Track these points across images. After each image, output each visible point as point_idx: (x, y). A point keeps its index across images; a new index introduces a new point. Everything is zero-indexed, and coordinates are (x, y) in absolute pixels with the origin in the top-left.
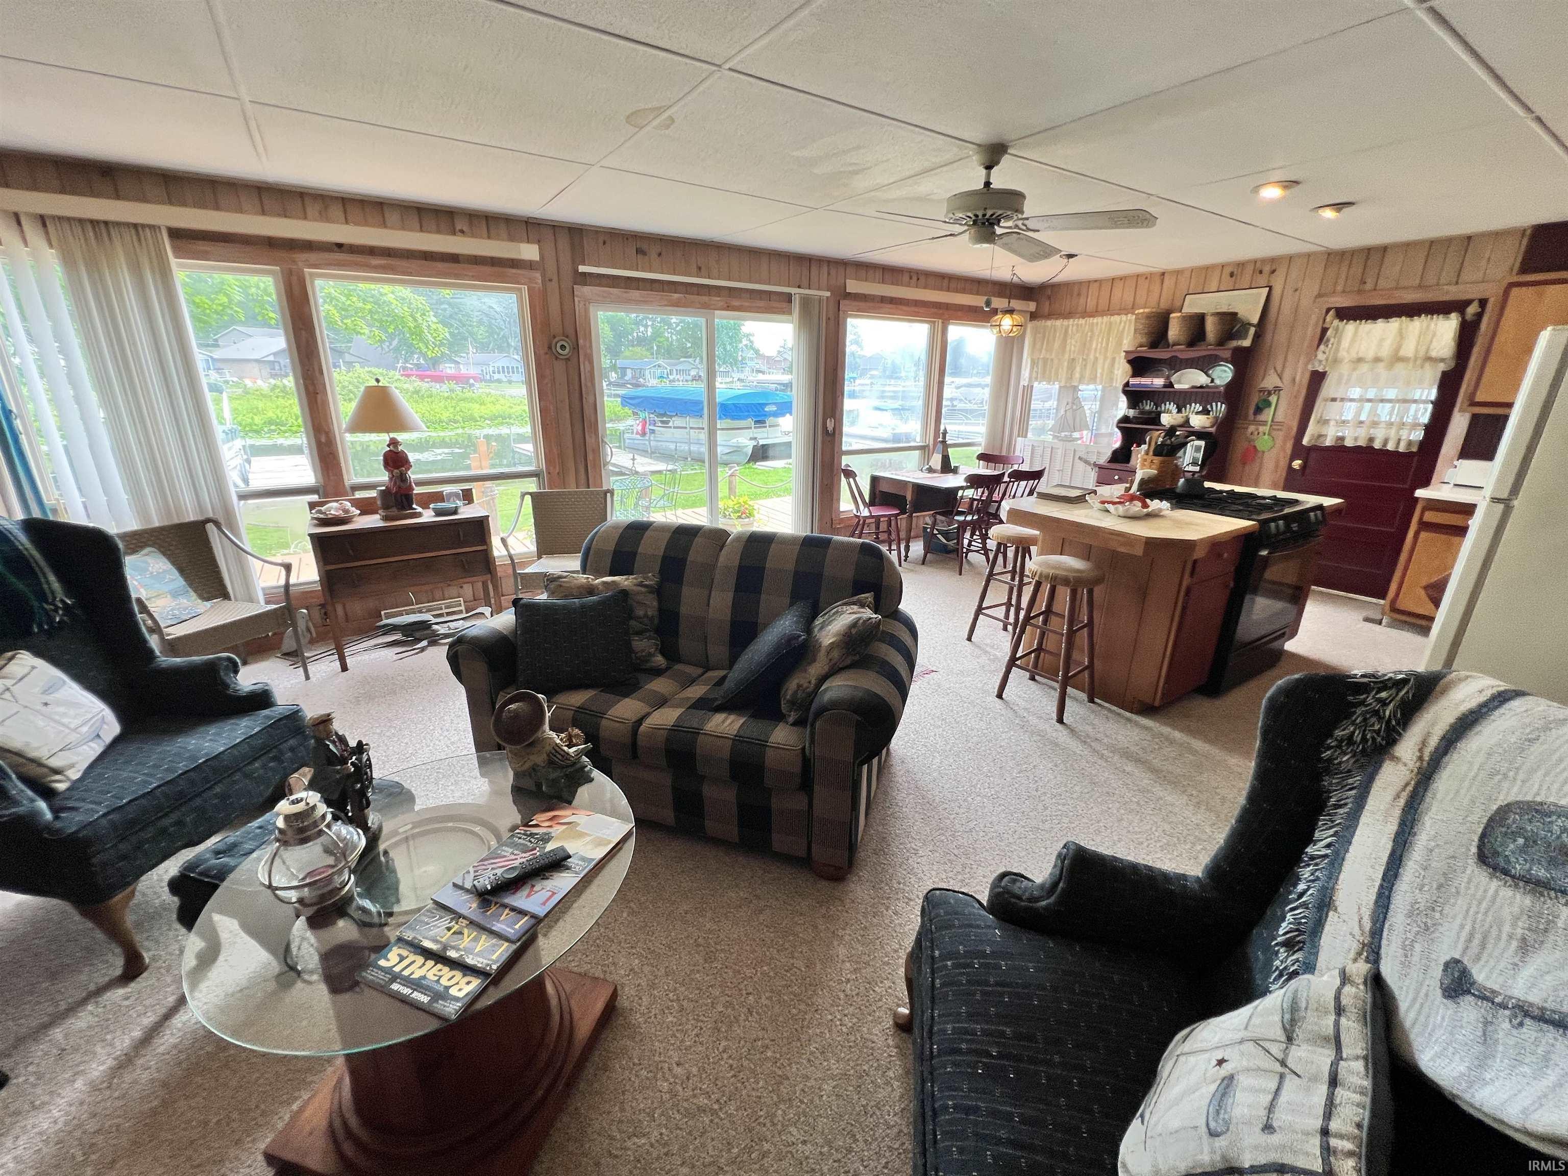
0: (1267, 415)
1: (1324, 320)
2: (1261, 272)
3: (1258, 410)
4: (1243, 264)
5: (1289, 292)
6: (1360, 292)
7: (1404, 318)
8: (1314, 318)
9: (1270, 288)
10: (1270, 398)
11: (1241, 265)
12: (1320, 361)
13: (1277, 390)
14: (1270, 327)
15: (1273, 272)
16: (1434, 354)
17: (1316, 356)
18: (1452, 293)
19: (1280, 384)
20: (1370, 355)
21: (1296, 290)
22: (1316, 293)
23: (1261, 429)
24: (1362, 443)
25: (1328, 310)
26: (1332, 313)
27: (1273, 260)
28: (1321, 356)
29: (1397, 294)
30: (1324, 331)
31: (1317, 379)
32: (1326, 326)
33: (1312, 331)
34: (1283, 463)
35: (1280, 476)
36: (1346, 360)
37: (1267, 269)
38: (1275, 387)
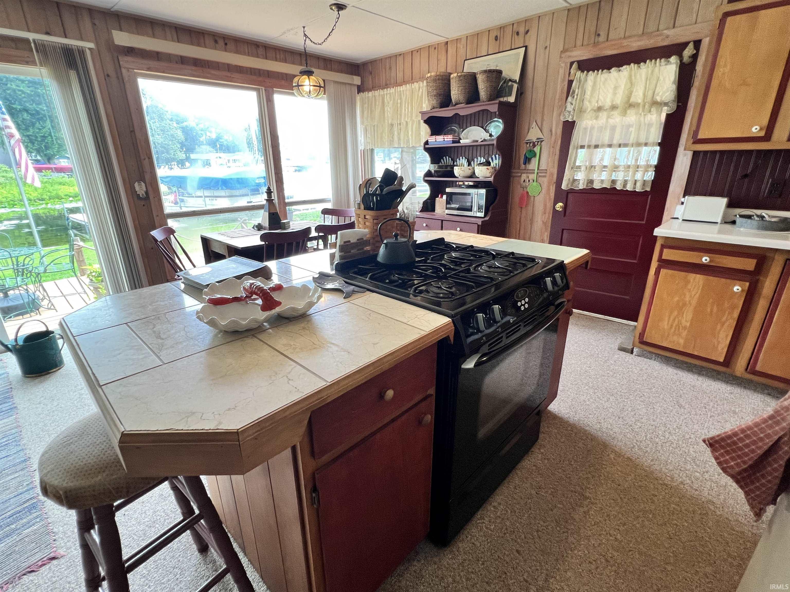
0: (534, 164)
1: (570, 73)
2: (518, 33)
3: (527, 160)
4: (504, 27)
5: (541, 50)
6: (596, 44)
7: (632, 65)
8: (561, 71)
9: (526, 47)
10: (535, 149)
11: (502, 28)
12: (569, 112)
13: (540, 141)
14: (529, 83)
15: (527, 32)
16: (658, 99)
17: (566, 107)
18: (671, 37)
19: (541, 136)
20: (608, 104)
21: (546, 48)
22: (561, 49)
23: (532, 177)
24: (607, 185)
25: (572, 64)
26: (575, 66)
27: (526, 21)
28: (569, 108)
29: (625, 43)
30: (570, 83)
31: (568, 128)
32: (571, 78)
33: (561, 86)
34: (550, 205)
35: (548, 217)
36: (589, 109)
37: (522, 30)
38: (538, 139)
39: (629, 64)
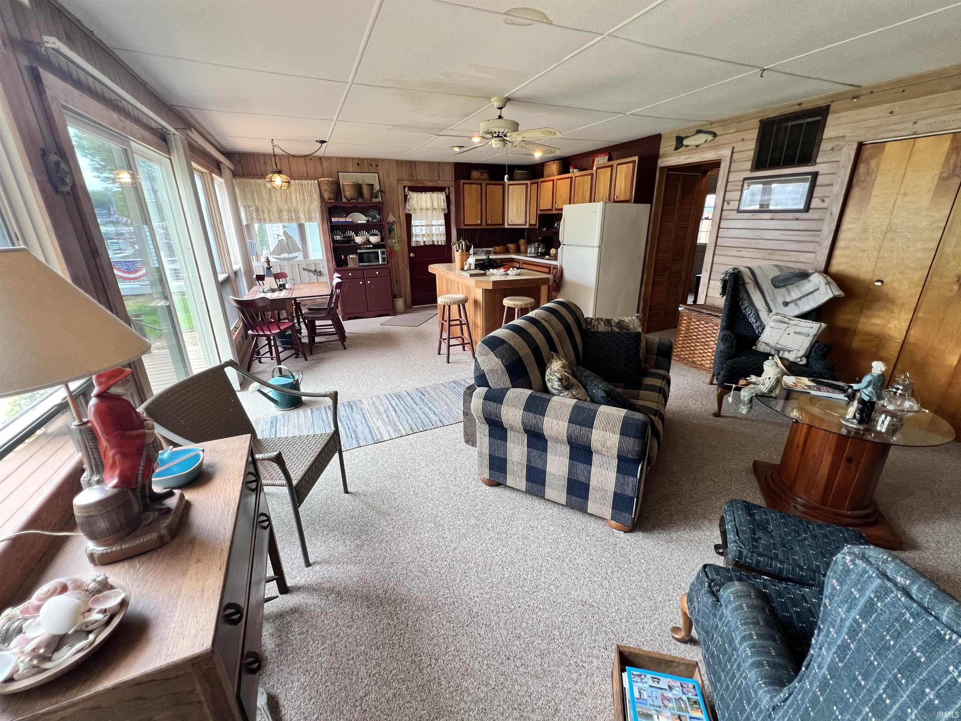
0: (394, 234)
2: (371, 165)
3: (390, 232)
5: (386, 177)
8: (400, 190)
11: (362, 160)
12: (408, 209)
14: (385, 193)
15: (377, 166)
16: (441, 207)
18: (440, 184)
20: (424, 207)
21: (389, 175)
22: (397, 178)
23: (393, 241)
24: (431, 243)
25: (405, 187)
26: (407, 188)
27: (375, 160)
28: (407, 207)
29: (425, 182)
30: (406, 196)
31: (409, 217)
32: (406, 194)
33: (401, 197)
34: (406, 254)
35: (406, 261)
36: (418, 209)
37: (373, 164)
38: (393, 221)
39: (429, 192)
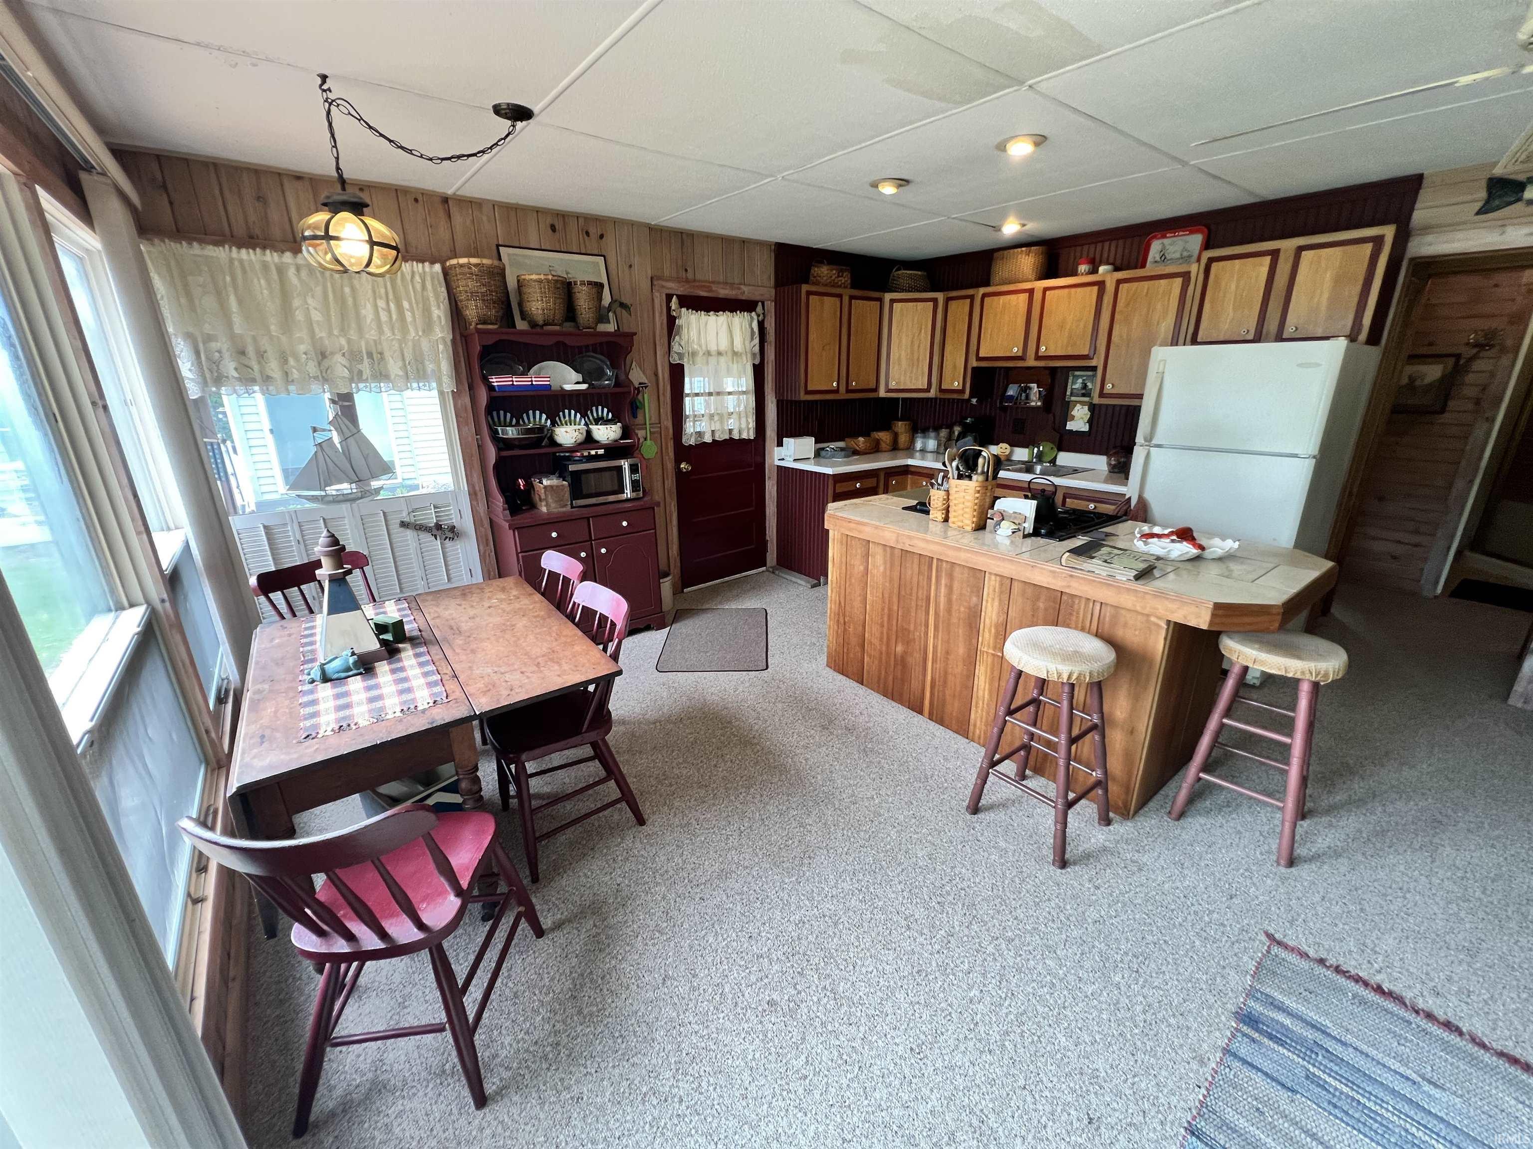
0: (643, 417)
1: (669, 307)
2: (587, 234)
3: (634, 412)
4: (562, 216)
5: (623, 267)
6: (687, 281)
8: (657, 302)
9: (604, 257)
10: (639, 397)
12: (676, 354)
13: (644, 386)
15: (602, 236)
17: (671, 347)
18: (746, 292)
19: (644, 380)
21: (630, 266)
23: (642, 433)
24: (726, 436)
25: (669, 297)
26: (674, 299)
27: (597, 220)
28: (676, 348)
29: (713, 287)
30: (672, 319)
31: (677, 373)
32: (674, 314)
33: (660, 320)
34: (670, 465)
36: (701, 354)
37: (593, 231)
38: (640, 384)
39: (724, 311)
